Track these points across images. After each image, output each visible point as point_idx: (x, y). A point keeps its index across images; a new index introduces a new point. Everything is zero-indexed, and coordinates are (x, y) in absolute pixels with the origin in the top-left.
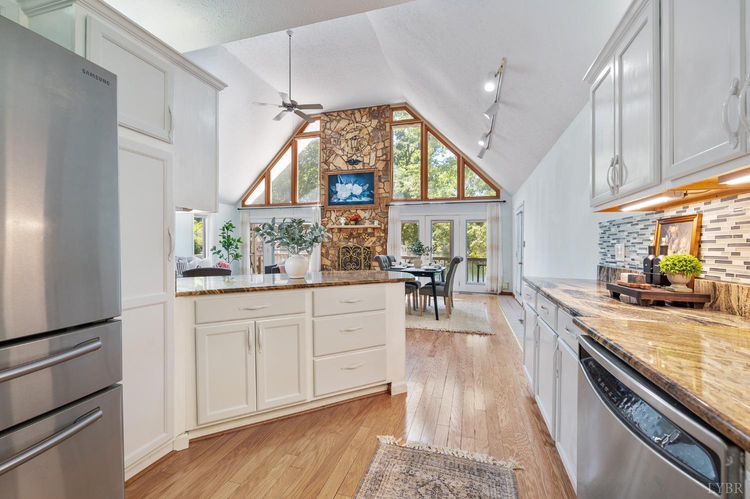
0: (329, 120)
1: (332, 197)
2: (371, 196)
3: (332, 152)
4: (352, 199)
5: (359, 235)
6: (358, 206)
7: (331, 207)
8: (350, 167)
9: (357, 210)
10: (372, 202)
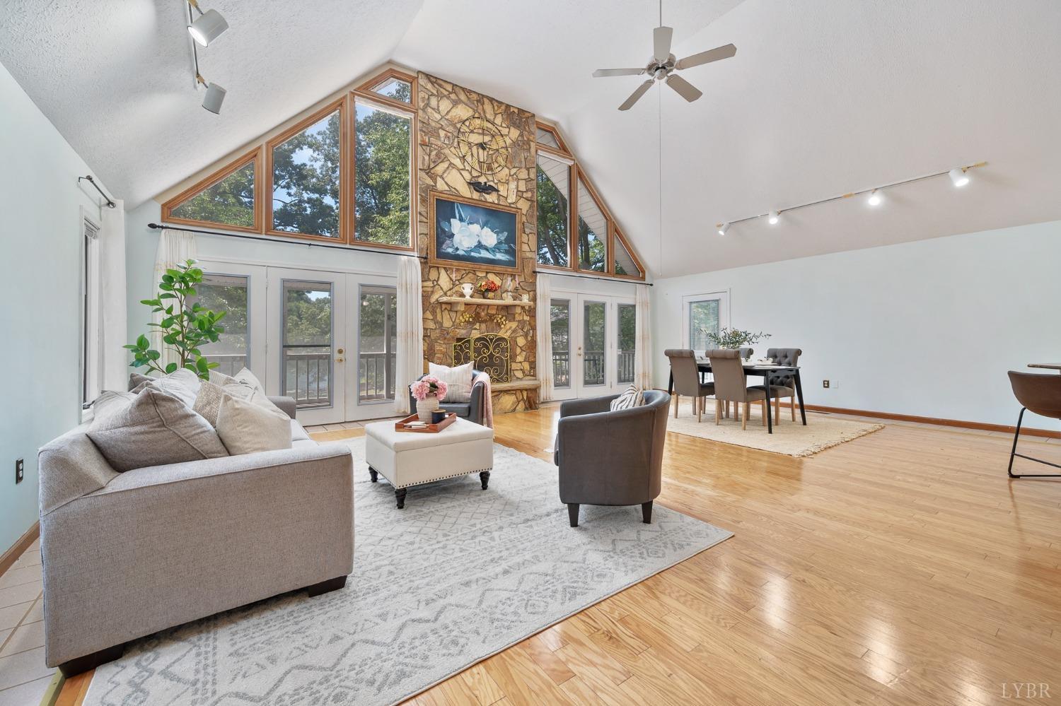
0: (435, 92)
1: (443, 243)
2: (512, 252)
3: (443, 156)
4: (480, 253)
5: (491, 317)
6: (490, 267)
7: (441, 261)
8: (476, 195)
9: (487, 273)
10: (511, 264)
